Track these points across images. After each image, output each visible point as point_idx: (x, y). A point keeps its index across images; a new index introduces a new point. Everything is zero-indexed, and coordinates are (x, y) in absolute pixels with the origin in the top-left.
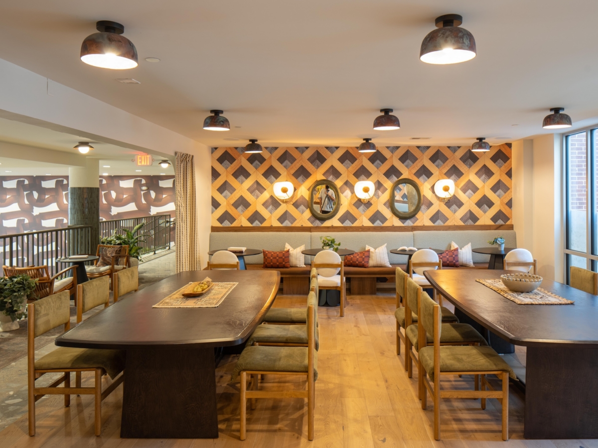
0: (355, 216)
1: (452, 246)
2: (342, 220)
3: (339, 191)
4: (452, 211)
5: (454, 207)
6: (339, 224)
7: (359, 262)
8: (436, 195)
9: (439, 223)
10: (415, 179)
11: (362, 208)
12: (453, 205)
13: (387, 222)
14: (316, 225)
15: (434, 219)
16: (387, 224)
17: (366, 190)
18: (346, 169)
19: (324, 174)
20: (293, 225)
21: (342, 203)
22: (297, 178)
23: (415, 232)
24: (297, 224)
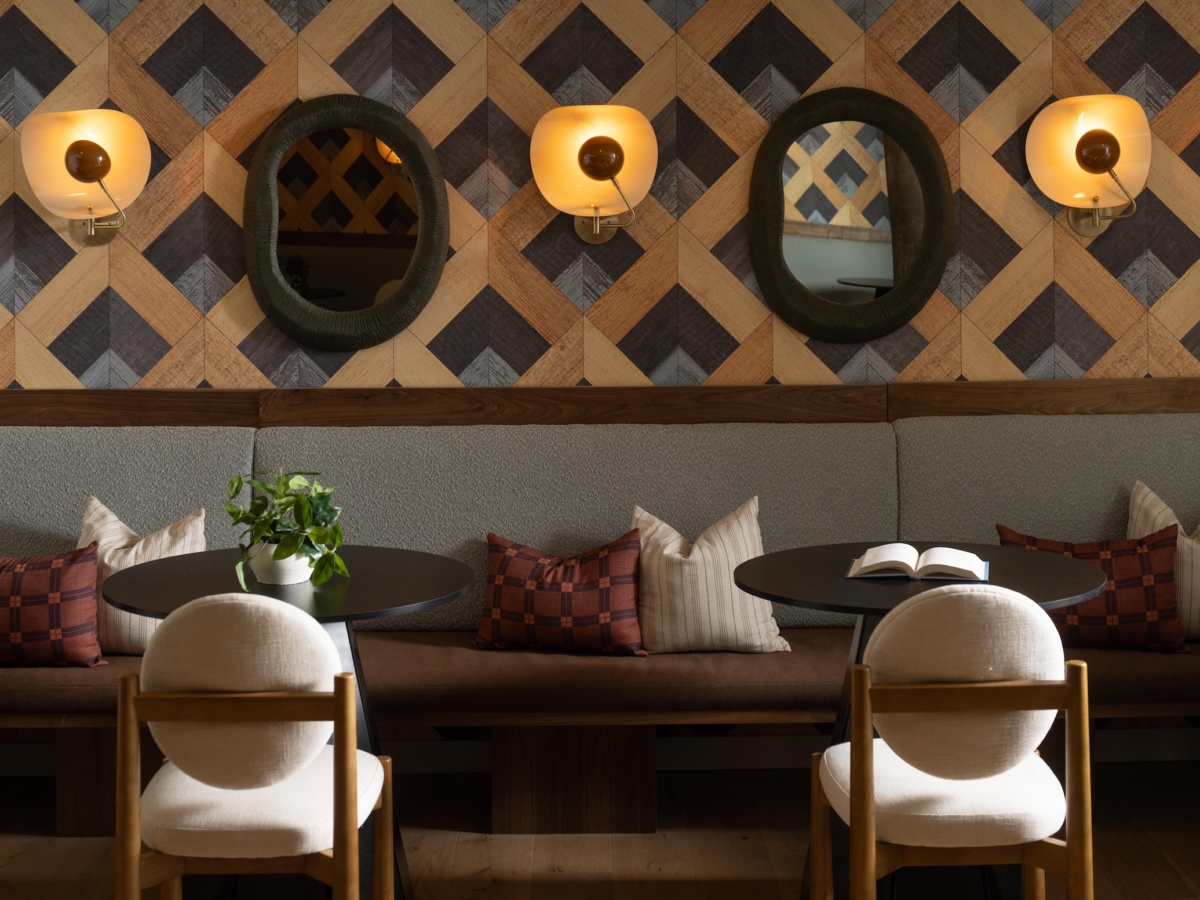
0: (537, 326)
1: (1135, 513)
2: (451, 347)
3: (433, 167)
4: (1135, 291)
5: (1148, 264)
6: (435, 375)
7: (577, 621)
8: (1036, 194)
9: (1056, 363)
10: (906, 91)
11: (576, 273)
12: (1137, 253)
13: (732, 359)
14: (293, 382)
15: (1020, 340)
16: (733, 372)
17: (600, 159)
18: (479, 32)
19: (341, 65)
20: (151, 382)
21: (454, 243)
22: (172, 85)
23: (909, 426)
24: (172, 375)
